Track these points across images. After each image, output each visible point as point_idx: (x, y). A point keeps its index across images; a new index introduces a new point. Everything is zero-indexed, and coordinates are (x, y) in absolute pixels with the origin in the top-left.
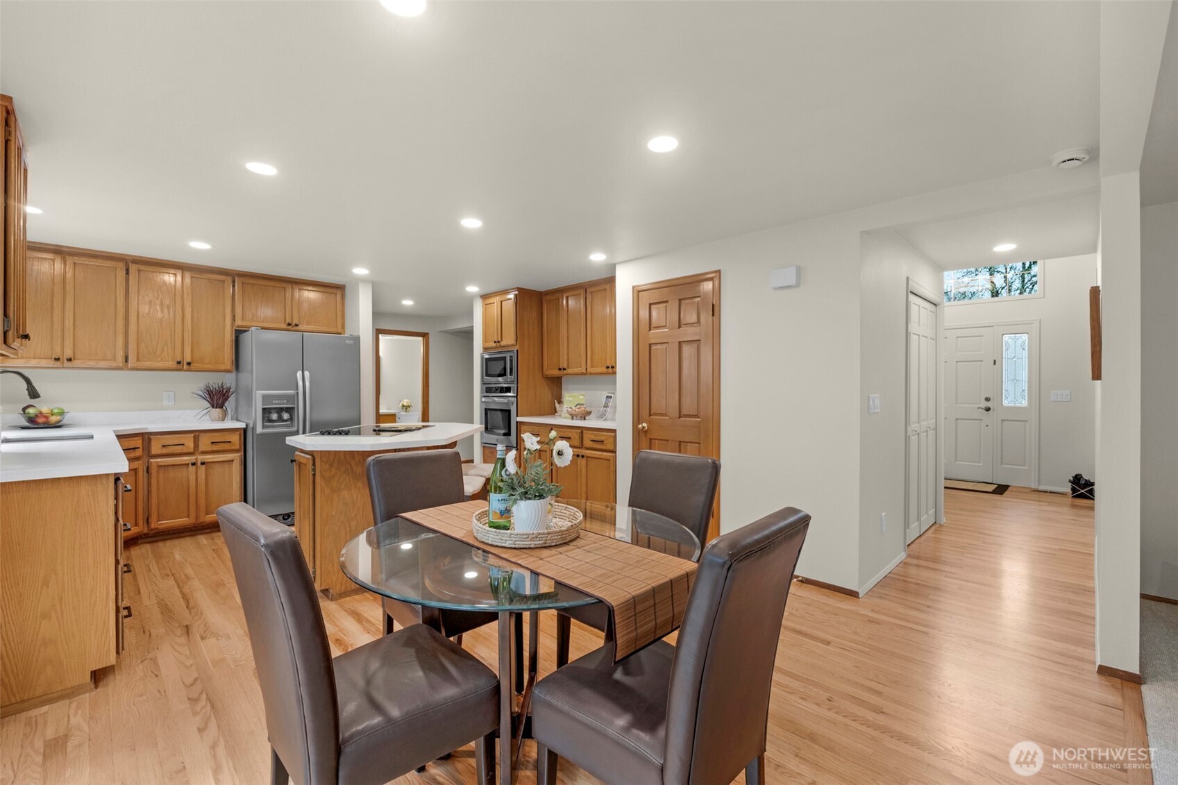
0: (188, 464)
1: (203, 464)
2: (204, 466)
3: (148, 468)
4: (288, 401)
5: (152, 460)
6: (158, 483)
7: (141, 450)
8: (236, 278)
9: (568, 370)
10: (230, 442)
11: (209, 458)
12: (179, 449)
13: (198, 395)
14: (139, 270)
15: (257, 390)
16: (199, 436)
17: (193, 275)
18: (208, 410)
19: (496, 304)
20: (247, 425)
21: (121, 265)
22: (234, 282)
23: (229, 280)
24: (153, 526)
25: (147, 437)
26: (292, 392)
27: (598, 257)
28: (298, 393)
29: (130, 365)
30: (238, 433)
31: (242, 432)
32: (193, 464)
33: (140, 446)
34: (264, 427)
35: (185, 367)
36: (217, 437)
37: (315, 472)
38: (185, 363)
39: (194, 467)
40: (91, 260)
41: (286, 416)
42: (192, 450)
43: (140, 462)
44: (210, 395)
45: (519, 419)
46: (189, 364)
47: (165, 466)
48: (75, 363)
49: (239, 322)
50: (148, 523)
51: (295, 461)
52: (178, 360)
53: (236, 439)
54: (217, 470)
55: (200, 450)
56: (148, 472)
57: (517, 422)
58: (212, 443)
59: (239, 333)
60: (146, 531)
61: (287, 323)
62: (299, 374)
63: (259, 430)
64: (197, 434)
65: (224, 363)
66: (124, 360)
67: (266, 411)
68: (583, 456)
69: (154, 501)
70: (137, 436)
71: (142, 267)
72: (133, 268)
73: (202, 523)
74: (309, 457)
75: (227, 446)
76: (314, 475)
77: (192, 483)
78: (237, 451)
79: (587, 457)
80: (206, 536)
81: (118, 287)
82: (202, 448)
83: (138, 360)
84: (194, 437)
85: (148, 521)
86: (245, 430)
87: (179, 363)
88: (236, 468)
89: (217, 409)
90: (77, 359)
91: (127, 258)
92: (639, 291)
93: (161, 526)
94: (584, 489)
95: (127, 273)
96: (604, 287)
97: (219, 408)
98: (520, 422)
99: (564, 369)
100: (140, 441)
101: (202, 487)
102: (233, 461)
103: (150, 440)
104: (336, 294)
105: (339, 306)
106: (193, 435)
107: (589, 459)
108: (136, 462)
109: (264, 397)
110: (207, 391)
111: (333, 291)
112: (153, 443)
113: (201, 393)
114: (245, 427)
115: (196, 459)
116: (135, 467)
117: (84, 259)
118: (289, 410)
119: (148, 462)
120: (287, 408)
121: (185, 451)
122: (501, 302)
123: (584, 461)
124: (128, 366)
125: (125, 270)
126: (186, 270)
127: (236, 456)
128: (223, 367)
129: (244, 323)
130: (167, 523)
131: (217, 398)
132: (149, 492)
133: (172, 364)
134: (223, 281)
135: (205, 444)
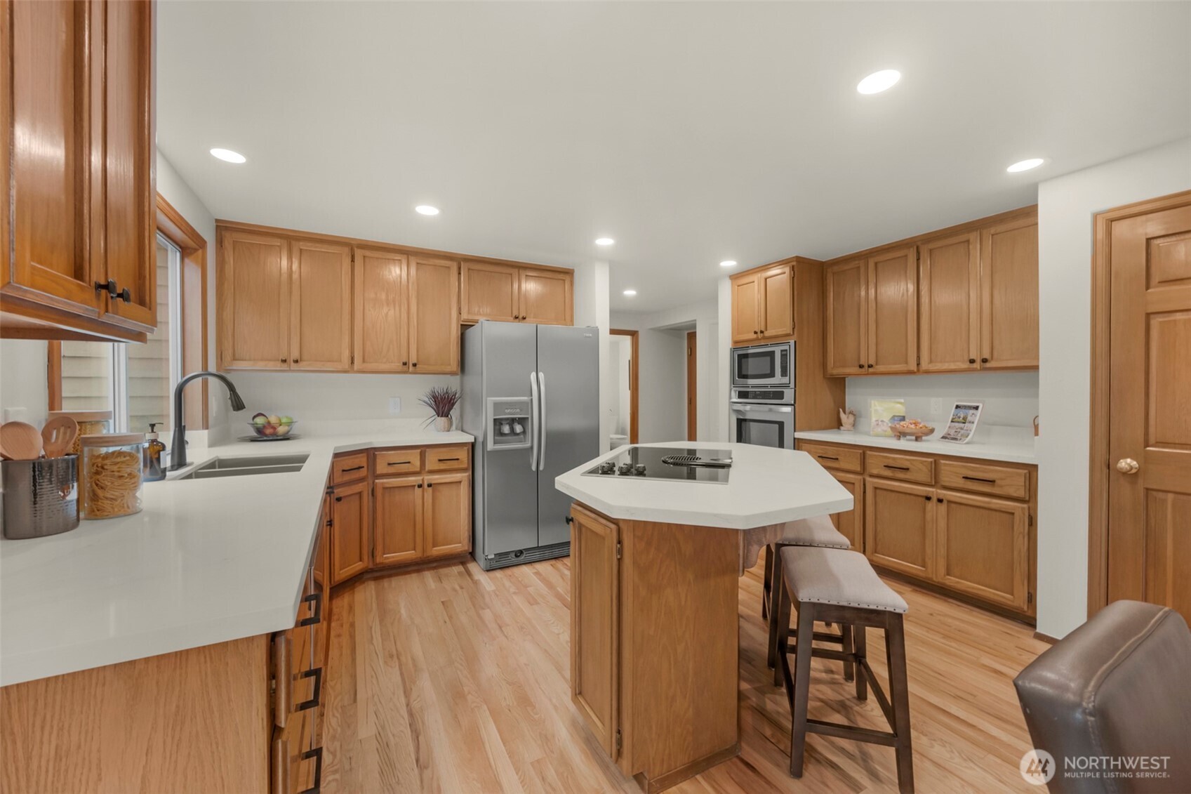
0: (414, 486)
1: (430, 485)
2: (430, 488)
3: (373, 491)
4: (521, 410)
5: (377, 481)
6: (384, 509)
7: (365, 469)
8: (462, 263)
9: (878, 367)
10: (458, 459)
11: (436, 478)
12: (404, 468)
13: (424, 402)
14: (364, 257)
15: (487, 396)
16: (425, 451)
17: (419, 261)
18: (433, 418)
19: (756, 283)
20: (475, 439)
21: (346, 250)
22: (459, 268)
23: (454, 266)
24: (378, 560)
25: (372, 452)
26: (526, 398)
27: (1023, 166)
28: (532, 399)
29: (356, 367)
30: (466, 448)
31: (471, 447)
32: (420, 486)
33: (365, 465)
34: (495, 443)
35: (411, 368)
36: (445, 454)
37: (622, 555)
38: (411, 365)
39: (421, 489)
40: (317, 245)
41: (518, 428)
42: (418, 470)
43: (365, 483)
44: (435, 401)
45: (799, 435)
46: (415, 365)
47: (390, 488)
48: (302, 366)
49: (465, 316)
50: (373, 556)
51: (572, 520)
52: (404, 361)
53: (463, 455)
54: (445, 491)
55: (427, 469)
56: (373, 495)
57: (795, 439)
58: (440, 460)
59: (465, 327)
60: (371, 566)
61: (514, 316)
62: (533, 375)
63: (490, 446)
64: (423, 449)
65: (450, 365)
66: (350, 362)
67: (498, 423)
68: (940, 501)
69: (379, 531)
70: (362, 453)
71: (368, 253)
72: (359, 254)
73: (428, 557)
74: (613, 526)
75: (455, 465)
76: (619, 560)
77: (419, 509)
78: (464, 470)
79: (949, 502)
80: (432, 572)
81: (343, 276)
82: (428, 467)
83: (364, 361)
84: (421, 452)
85: (373, 554)
86: (473, 445)
87: (405, 364)
88: (464, 490)
89: (443, 418)
90: (304, 361)
91: (352, 242)
92: (1112, 220)
93: (387, 561)
94: (943, 551)
95: (353, 261)
96: (963, 237)
97: (445, 416)
98: (798, 439)
99: (870, 366)
100: (365, 459)
101: (429, 514)
102: (460, 482)
103: (375, 456)
104: (564, 280)
105: (567, 295)
106: (419, 451)
107: (953, 505)
108: (360, 484)
109: (496, 405)
110: (434, 397)
111: (561, 276)
112: (379, 461)
113: (427, 399)
114: (473, 441)
115: (423, 480)
116: (360, 490)
117: (310, 244)
118: (522, 421)
119: (373, 482)
120: (519, 418)
121: (411, 470)
122: (766, 279)
123: (943, 508)
124: (353, 368)
125: (350, 256)
126: (411, 255)
127: (464, 476)
128: (448, 369)
129: (470, 317)
130: (393, 557)
131: (443, 405)
132: (374, 520)
133: (398, 366)
134: (449, 268)
135: (431, 463)
